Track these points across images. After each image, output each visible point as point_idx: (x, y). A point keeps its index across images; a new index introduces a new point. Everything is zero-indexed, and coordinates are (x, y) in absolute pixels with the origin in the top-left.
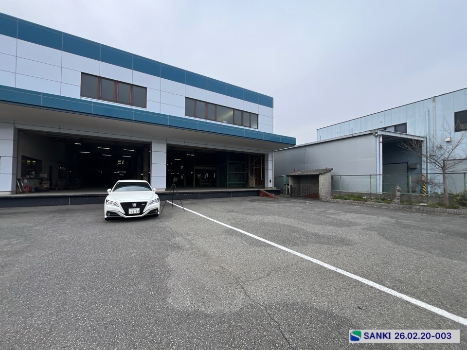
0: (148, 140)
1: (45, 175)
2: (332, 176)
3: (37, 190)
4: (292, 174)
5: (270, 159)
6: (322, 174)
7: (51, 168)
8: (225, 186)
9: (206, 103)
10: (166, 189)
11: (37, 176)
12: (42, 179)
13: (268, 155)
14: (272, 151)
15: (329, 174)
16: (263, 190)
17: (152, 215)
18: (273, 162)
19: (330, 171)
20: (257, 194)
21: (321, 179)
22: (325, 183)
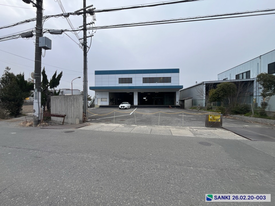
0: (133, 92)
3: (113, 105)
4: (181, 99)
5: (177, 93)
6: (185, 100)
7: (115, 99)
8: (164, 105)
9: (150, 78)
10: (138, 105)
11: (113, 101)
14: (178, 90)
15: (191, 100)
16: (170, 106)
17: (126, 109)
18: (179, 95)
19: (191, 98)
20: (168, 107)
21: (186, 101)
22: (188, 103)
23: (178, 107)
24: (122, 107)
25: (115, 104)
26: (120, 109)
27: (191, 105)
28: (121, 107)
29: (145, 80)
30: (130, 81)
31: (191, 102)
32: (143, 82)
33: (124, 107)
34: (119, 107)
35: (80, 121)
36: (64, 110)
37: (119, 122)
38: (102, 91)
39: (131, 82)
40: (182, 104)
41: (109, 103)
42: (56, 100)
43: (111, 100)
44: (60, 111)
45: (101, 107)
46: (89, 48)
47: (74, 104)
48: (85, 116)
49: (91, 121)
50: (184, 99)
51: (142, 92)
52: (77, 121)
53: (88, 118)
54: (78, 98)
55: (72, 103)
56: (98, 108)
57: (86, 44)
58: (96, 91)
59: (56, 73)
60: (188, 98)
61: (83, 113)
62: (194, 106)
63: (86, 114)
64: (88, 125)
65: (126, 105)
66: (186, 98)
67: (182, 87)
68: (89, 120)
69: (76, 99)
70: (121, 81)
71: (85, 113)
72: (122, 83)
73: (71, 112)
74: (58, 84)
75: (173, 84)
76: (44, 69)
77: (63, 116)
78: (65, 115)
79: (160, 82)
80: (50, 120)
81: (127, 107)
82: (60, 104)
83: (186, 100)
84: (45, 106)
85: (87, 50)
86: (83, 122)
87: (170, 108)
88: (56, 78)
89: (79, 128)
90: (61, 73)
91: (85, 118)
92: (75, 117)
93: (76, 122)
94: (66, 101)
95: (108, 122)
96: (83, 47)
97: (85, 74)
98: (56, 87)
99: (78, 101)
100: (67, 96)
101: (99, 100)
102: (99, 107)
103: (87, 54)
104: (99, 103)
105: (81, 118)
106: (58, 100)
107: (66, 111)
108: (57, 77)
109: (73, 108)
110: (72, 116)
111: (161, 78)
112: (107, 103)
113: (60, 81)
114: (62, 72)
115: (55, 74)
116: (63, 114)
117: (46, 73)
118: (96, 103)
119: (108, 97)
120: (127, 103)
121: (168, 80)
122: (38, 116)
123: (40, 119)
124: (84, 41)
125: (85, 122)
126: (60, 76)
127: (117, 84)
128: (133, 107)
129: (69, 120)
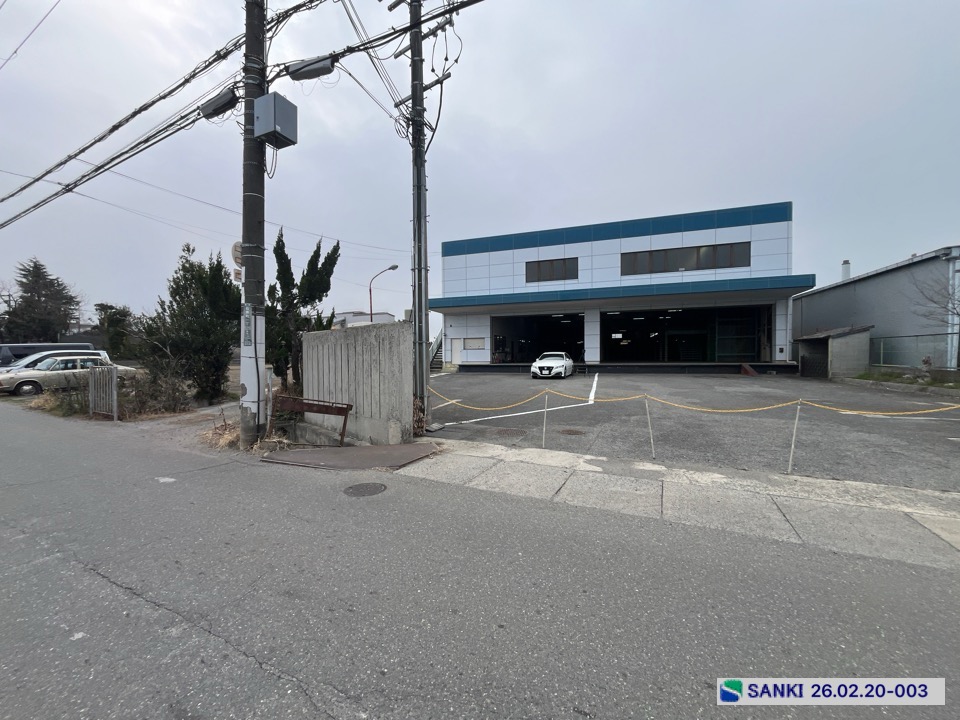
0: (581, 312)
1: (508, 350)
2: (871, 340)
3: (504, 362)
4: (805, 337)
5: (779, 312)
6: (834, 337)
7: (512, 343)
8: (714, 361)
9: (651, 252)
10: (601, 361)
11: (503, 349)
12: (506, 353)
13: (775, 304)
14: (787, 298)
15: (864, 337)
16: (746, 365)
17: (558, 376)
18: (790, 317)
19: (865, 330)
20: (737, 371)
21: (833, 345)
22: (843, 351)
23: (785, 370)
24: (541, 369)
25: (512, 357)
26: (535, 376)
27: (867, 362)
28: (538, 371)
29: (631, 263)
30: (568, 268)
31: (867, 347)
32: (624, 273)
33: (550, 369)
34: (533, 369)
35: (404, 433)
36: (345, 386)
37: (563, 439)
38: (466, 314)
39: (574, 275)
40: (807, 355)
41: (493, 354)
42: (320, 347)
43: (497, 345)
44: (332, 388)
45: (465, 369)
46: (434, 130)
47: (383, 363)
48: (423, 411)
49: (443, 433)
50: (821, 335)
51: (614, 310)
52: (391, 430)
53: (430, 417)
54: (395, 335)
55: (374, 357)
56: (452, 374)
57: (422, 117)
58: (445, 315)
59: (319, 248)
60: (847, 329)
61: (415, 395)
62: (884, 368)
63: (423, 403)
64: (434, 453)
65: (558, 363)
66: (840, 331)
67: (810, 280)
68: (435, 426)
69: (387, 342)
70: (536, 271)
71: (422, 398)
72: (539, 280)
73: (369, 396)
74: (326, 287)
75: (761, 267)
76: (282, 235)
77: (343, 411)
78: (350, 407)
79: (698, 268)
80: (302, 420)
81: (562, 370)
82: (332, 363)
83: (839, 340)
84: (288, 369)
85: (427, 142)
86: (416, 435)
87: (746, 373)
88: (320, 266)
89: (404, 466)
90: (336, 249)
91: (420, 421)
92: (384, 415)
93: (390, 437)
94: (352, 352)
95: (516, 441)
96: (411, 130)
97: (420, 241)
98: (320, 300)
99: (394, 349)
100: (356, 329)
101: (458, 345)
102: (456, 369)
103: (426, 158)
104: (456, 356)
105: (408, 418)
106: (326, 346)
107: (352, 388)
108: (323, 265)
109: (376, 376)
110: (375, 409)
111: (703, 250)
112: (484, 357)
113: (332, 279)
114: (338, 243)
115: (317, 254)
116: (342, 400)
117: (287, 251)
118: (445, 356)
119: (486, 333)
120: (561, 356)
121: (739, 254)
122: (254, 409)
123: (262, 421)
124: (414, 104)
125: (421, 436)
126: (332, 258)
127: (520, 286)
128: (581, 369)
129: (363, 426)
